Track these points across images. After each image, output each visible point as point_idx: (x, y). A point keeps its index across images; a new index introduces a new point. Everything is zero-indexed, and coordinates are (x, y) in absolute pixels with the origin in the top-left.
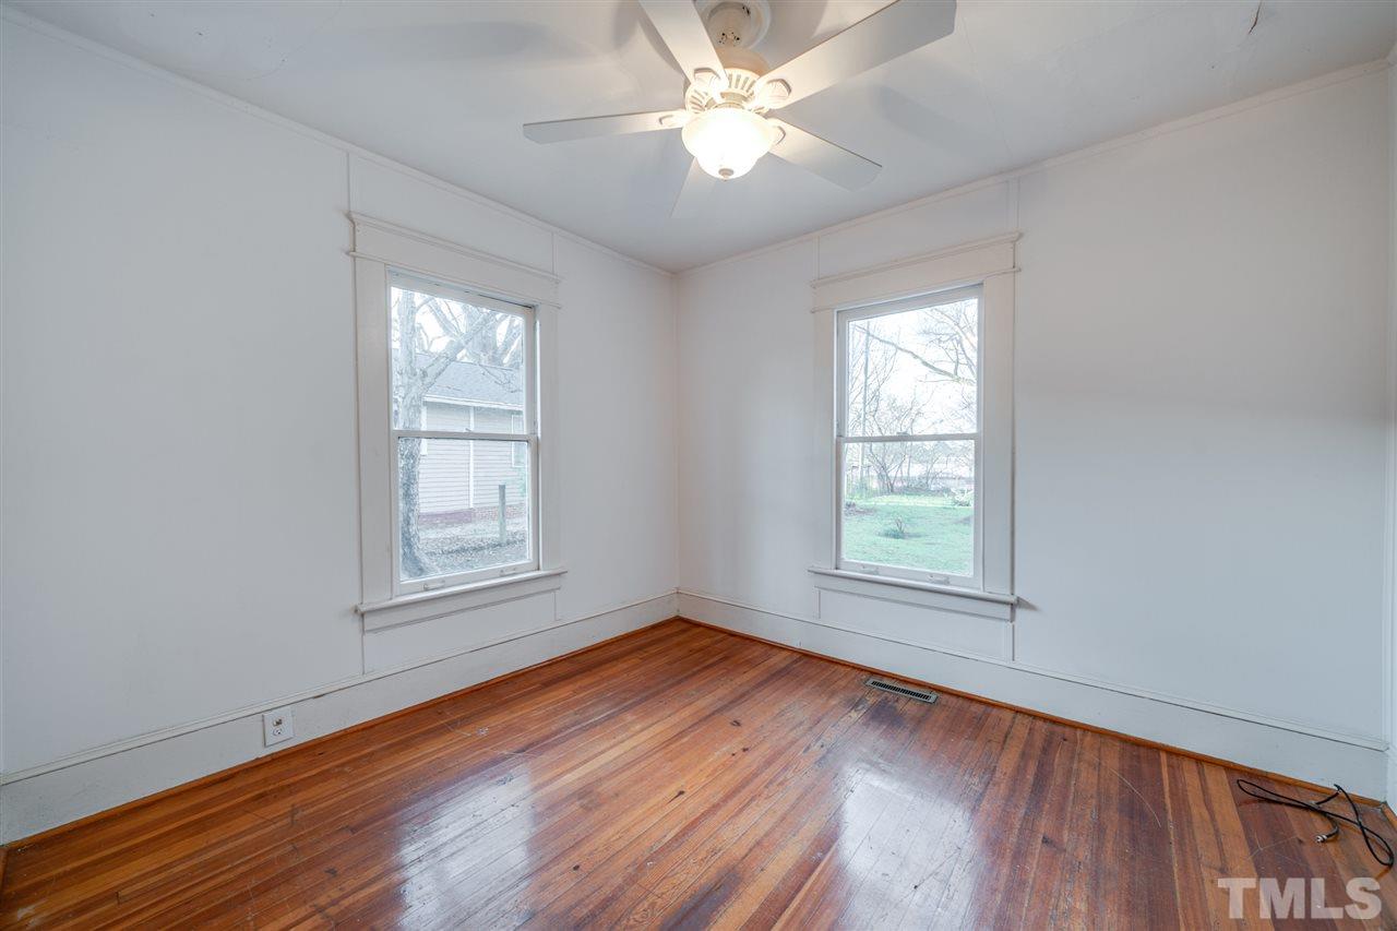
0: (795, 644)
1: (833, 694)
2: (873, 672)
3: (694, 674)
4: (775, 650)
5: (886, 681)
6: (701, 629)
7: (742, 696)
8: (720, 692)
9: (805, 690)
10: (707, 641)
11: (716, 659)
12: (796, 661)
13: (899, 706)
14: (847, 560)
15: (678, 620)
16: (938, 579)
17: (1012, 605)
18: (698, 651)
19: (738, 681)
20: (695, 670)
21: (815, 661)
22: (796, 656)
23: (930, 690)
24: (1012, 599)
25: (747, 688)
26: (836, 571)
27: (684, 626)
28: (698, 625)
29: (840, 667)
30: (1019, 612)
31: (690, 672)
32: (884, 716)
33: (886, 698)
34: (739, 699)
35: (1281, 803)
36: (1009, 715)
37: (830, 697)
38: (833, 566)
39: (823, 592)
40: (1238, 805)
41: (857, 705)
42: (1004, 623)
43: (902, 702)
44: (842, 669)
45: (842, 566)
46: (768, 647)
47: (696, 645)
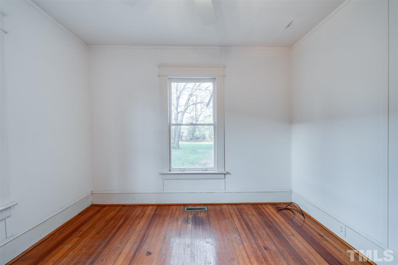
0: (154, 203)
1: (177, 219)
2: (184, 205)
3: (115, 234)
4: (146, 207)
5: (190, 207)
6: (108, 207)
7: (144, 237)
8: (133, 239)
9: (167, 223)
10: (112, 214)
11: (121, 222)
12: (156, 210)
13: (199, 215)
14: (173, 167)
15: (93, 206)
16: (204, 169)
17: (225, 174)
18: (111, 220)
19: (138, 229)
20: (114, 231)
21: (163, 207)
22: (155, 207)
23: (203, 206)
24: (225, 172)
25: (143, 232)
26: (170, 172)
27: (97, 208)
28: (105, 206)
29: (173, 206)
30: (226, 175)
31: (112, 234)
32: (198, 222)
33: (194, 214)
34: (143, 239)
35: (282, 210)
36: (226, 206)
37: (177, 221)
38: (169, 171)
39: (164, 180)
40: (278, 213)
41: (187, 221)
42: (223, 180)
43: (199, 213)
44: (174, 207)
45: (172, 170)
46: (142, 207)
47: (108, 217)
